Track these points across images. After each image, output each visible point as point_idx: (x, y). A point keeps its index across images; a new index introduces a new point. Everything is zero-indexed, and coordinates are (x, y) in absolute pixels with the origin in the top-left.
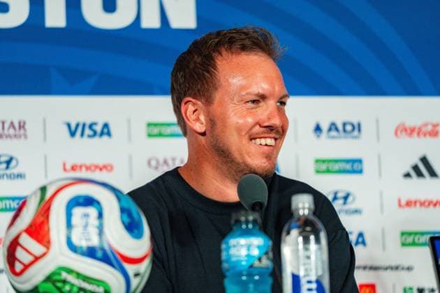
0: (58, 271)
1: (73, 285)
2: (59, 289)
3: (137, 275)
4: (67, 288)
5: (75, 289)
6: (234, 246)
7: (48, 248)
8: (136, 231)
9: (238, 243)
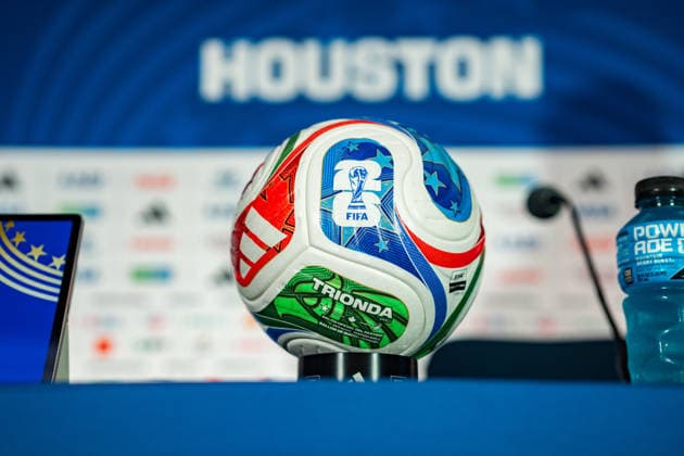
0: (308, 276)
1: (334, 302)
2: (310, 309)
3: (455, 287)
4: (325, 307)
5: (339, 309)
6: (644, 238)
7: (290, 234)
8: (454, 206)
9: (652, 232)
